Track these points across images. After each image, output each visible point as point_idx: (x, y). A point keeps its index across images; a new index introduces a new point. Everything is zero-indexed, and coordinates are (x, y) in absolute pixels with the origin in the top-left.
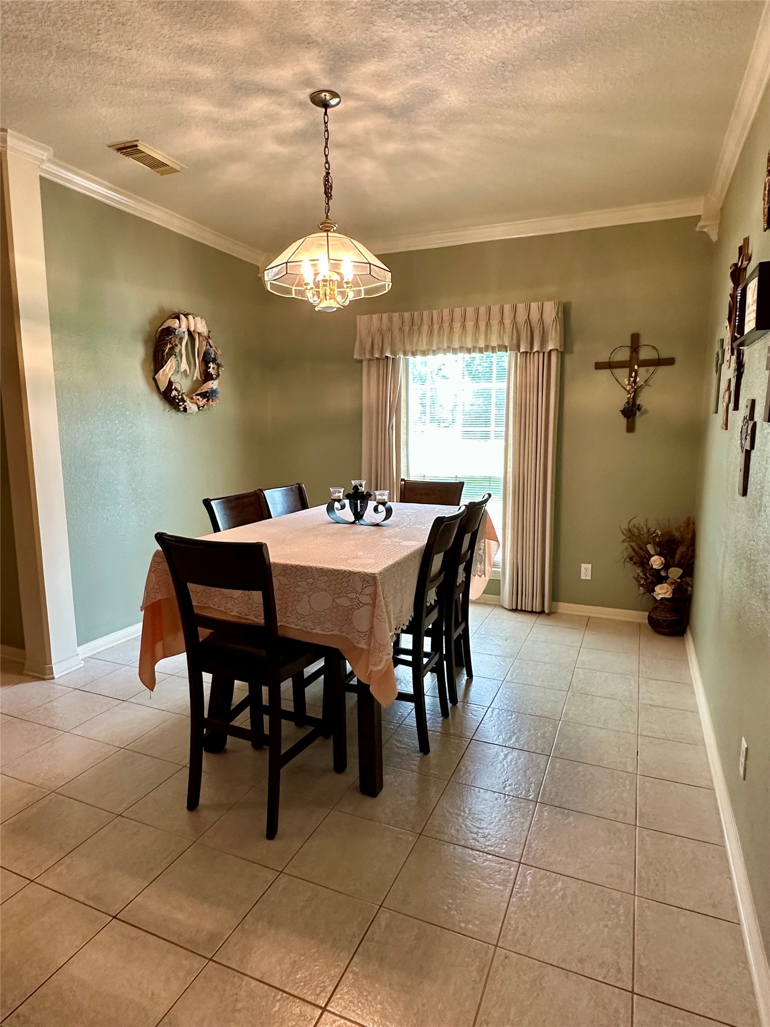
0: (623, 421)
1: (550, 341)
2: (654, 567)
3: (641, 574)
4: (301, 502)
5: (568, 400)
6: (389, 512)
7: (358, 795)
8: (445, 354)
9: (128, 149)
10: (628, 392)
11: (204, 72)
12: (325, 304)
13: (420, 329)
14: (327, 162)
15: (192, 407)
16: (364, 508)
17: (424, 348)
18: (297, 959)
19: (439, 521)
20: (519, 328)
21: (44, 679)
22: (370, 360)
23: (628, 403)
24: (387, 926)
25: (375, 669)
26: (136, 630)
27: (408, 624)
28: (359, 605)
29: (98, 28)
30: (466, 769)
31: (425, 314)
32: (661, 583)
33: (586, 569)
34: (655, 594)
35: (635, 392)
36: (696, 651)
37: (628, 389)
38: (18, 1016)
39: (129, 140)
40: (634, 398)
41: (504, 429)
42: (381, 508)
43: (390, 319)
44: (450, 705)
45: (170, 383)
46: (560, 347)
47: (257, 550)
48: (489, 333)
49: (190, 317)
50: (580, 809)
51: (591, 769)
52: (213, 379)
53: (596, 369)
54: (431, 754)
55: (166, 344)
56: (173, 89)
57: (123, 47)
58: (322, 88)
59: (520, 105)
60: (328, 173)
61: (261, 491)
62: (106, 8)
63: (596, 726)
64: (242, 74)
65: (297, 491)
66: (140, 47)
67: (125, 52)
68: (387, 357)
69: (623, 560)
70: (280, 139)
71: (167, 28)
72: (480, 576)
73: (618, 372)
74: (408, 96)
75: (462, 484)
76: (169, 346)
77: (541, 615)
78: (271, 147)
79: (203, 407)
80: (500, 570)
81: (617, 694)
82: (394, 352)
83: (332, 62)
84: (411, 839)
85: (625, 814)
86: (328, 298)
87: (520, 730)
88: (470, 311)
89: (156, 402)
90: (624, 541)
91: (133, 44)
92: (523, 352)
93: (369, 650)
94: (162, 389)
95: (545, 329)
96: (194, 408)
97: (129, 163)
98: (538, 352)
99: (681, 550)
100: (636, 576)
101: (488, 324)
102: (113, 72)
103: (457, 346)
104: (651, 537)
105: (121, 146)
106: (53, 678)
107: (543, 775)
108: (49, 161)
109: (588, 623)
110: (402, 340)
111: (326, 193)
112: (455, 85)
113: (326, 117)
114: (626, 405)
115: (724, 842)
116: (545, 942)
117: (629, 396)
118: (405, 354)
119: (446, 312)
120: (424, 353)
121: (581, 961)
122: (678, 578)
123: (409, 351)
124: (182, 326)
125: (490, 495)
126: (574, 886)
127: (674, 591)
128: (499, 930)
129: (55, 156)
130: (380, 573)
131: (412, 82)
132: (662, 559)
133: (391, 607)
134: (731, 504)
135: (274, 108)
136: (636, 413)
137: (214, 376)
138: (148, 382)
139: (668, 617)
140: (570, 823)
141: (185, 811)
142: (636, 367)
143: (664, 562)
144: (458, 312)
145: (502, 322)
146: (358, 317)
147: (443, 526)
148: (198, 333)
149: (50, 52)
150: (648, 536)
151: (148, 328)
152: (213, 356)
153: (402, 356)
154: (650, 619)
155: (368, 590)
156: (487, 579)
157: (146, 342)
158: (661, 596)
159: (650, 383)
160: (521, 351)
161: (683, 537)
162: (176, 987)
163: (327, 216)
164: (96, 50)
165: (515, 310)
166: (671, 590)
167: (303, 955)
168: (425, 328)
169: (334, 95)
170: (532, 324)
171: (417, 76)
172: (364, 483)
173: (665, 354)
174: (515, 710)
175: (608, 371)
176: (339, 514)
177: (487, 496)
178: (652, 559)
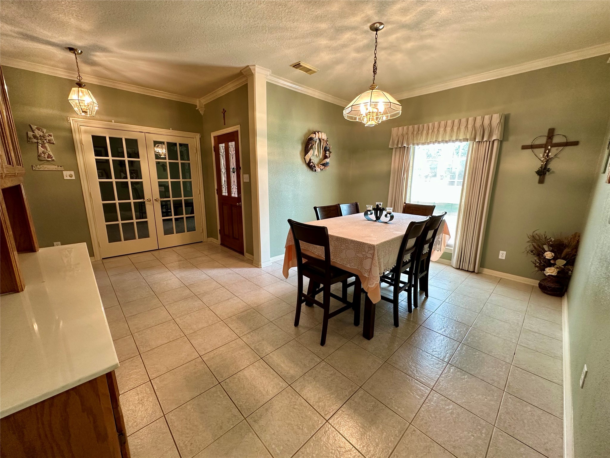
0: (537, 177)
1: (494, 135)
2: (546, 257)
3: (537, 260)
4: (356, 209)
5: (502, 166)
6: (392, 217)
7: (362, 337)
8: (434, 144)
9: (297, 66)
10: (542, 161)
11: (323, 26)
12: (370, 123)
13: (422, 133)
14: (375, 57)
15: (318, 169)
16: (381, 214)
17: (423, 142)
18: (321, 397)
19: (412, 224)
20: (476, 129)
21: (258, 268)
22: (396, 148)
23: (541, 167)
24: (361, 397)
25: (370, 286)
26: (282, 257)
27: (391, 269)
28: (367, 258)
29: (281, 16)
30: (415, 338)
31: (425, 125)
32: (550, 267)
33: (503, 254)
34: (545, 272)
35: (547, 161)
36: (568, 307)
37: (542, 160)
38: (225, 382)
39: (297, 62)
40: (546, 165)
41: (462, 180)
42: (388, 215)
43: (408, 129)
44: (413, 307)
45: (310, 160)
46: (500, 138)
47: (323, 230)
48: (458, 132)
49: (320, 133)
50: (472, 373)
51: (484, 355)
52: (327, 158)
53: (522, 149)
54: (399, 328)
55: (309, 145)
56: (312, 36)
57: (291, 22)
58: (376, 22)
59: (483, 8)
60: (375, 62)
61: (339, 205)
62: (284, 7)
63: (492, 334)
64: (340, 23)
65: (355, 205)
66: (297, 20)
67: (292, 24)
68: (404, 147)
69: (526, 252)
70: (358, 50)
71: (307, 9)
72: (438, 251)
73: (536, 151)
74: (418, 16)
75: (435, 206)
76: (310, 145)
77: (473, 273)
78: (354, 55)
79: (323, 169)
80: (453, 249)
81: (509, 320)
82: (408, 144)
83: (379, 8)
84: (380, 362)
85: (499, 383)
86: (371, 120)
87: (447, 326)
88: (449, 122)
89: (305, 167)
90: (528, 242)
91: (295, 20)
92: (477, 142)
93: (369, 278)
94: (307, 162)
95: (492, 130)
96: (319, 170)
97: (298, 71)
98: (486, 141)
99: (566, 251)
100: (534, 261)
101: (459, 128)
102: (288, 34)
103: (440, 140)
104: (547, 241)
105: (294, 65)
106: (261, 268)
107: (455, 351)
108: (270, 75)
109: (500, 281)
110: (413, 138)
111: (373, 72)
112: (444, 5)
113: (376, 35)
114: (540, 168)
115: (562, 417)
116: (436, 431)
117: (543, 163)
118: (413, 144)
119: (436, 124)
120: (423, 144)
121: (454, 447)
122: (563, 266)
123: (415, 143)
124: (316, 137)
125: (446, 213)
126: (460, 410)
127: (558, 272)
128: (414, 417)
129: (272, 73)
130: (377, 245)
131: (421, 8)
132: (553, 254)
133: (382, 260)
134: (603, 228)
135: (354, 36)
136: (546, 173)
137: (328, 157)
138: (302, 160)
139: (552, 285)
140: (464, 379)
141: (294, 326)
142: (549, 147)
143: (554, 255)
144: (443, 123)
145: (467, 126)
146: (392, 129)
147: (414, 226)
148: (323, 139)
149: (266, 31)
150: (545, 240)
151: (303, 138)
152: (328, 149)
153: (412, 146)
154: (540, 285)
155: (371, 252)
156: (442, 252)
157: (302, 144)
158: (549, 274)
159: (558, 156)
160: (476, 141)
161: (569, 243)
162: (276, 391)
163: (374, 82)
164: (281, 26)
165: (475, 120)
166: (557, 272)
167: (324, 396)
168: (425, 132)
169: (381, 24)
170: (484, 126)
171: (422, 5)
172: (382, 204)
173: (572, 139)
174: (447, 317)
175: (530, 151)
176: (370, 216)
177: (444, 213)
178: (546, 253)
